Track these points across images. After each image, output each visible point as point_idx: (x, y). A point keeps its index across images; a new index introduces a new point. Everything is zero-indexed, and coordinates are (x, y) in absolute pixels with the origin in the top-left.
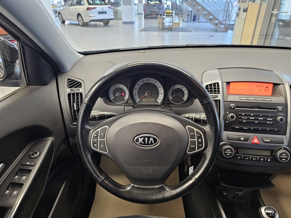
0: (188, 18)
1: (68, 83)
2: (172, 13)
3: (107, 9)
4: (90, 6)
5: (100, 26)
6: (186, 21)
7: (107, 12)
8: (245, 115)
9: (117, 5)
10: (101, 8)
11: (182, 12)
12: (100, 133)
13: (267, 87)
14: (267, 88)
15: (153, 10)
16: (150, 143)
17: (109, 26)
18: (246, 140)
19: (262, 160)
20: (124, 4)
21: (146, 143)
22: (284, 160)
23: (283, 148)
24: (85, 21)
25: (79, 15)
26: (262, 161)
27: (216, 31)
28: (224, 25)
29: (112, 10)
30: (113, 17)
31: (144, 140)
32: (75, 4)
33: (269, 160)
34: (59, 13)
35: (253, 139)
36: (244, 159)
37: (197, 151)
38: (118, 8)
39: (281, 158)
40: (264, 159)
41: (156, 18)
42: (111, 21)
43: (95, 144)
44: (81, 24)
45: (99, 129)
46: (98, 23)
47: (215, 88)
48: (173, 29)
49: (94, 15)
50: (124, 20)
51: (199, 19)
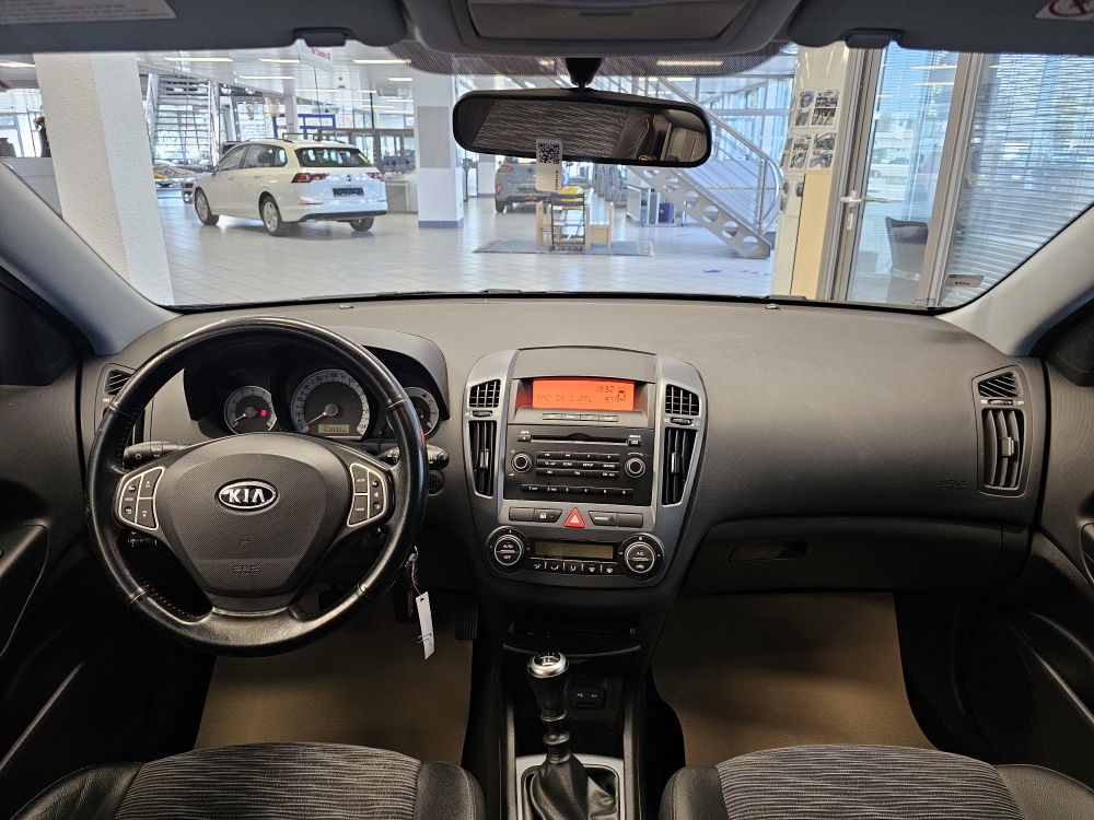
0: (644, 211)
1: (109, 382)
2: (582, 196)
3: (364, 179)
4: (305, 170)
5: (341, 235)
6: (637, 222)
7: (365, 189)
8: (552, 457)
9: (404, 166)
10: (345, 176)
11: (624, 191)
12: (144, 483)
13: (622, 392)
14: (621, 395)
15: (527, 185)
16: (254, 500)
17: (371, 235)
18: (553, 518)
19: (592, 570)
20: (422, 166)
21: (246, 500)
22: (641, 566)
23: (640, 538)
24: (285, 218)
25: (265, 197)
26: (592, 573)
27: (735, 255)
28: (756, 236)
29: (383, 183)
30: (384, 206)
31: (241, 495)
32: (256, 162)
33: (609, 571)
34: (198, 189)
35: (570, 516)
36: (549, 570)
37: (369, 520)
38: (406, 177)
39: (634, 564)
40: (597, 567)
41: (532, 210)
42: (377, 219)
43: (128, 508)
44: (272, 227)
45: (142, 475)
46: (334, 224)
47: (490, 394)
48: (587, 246)
49: (319, 198)
50: (423, 217)
51: (679, 215)
